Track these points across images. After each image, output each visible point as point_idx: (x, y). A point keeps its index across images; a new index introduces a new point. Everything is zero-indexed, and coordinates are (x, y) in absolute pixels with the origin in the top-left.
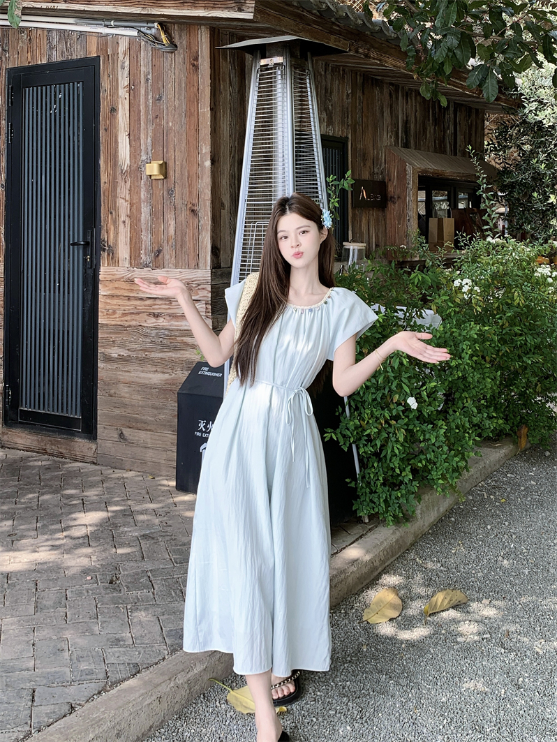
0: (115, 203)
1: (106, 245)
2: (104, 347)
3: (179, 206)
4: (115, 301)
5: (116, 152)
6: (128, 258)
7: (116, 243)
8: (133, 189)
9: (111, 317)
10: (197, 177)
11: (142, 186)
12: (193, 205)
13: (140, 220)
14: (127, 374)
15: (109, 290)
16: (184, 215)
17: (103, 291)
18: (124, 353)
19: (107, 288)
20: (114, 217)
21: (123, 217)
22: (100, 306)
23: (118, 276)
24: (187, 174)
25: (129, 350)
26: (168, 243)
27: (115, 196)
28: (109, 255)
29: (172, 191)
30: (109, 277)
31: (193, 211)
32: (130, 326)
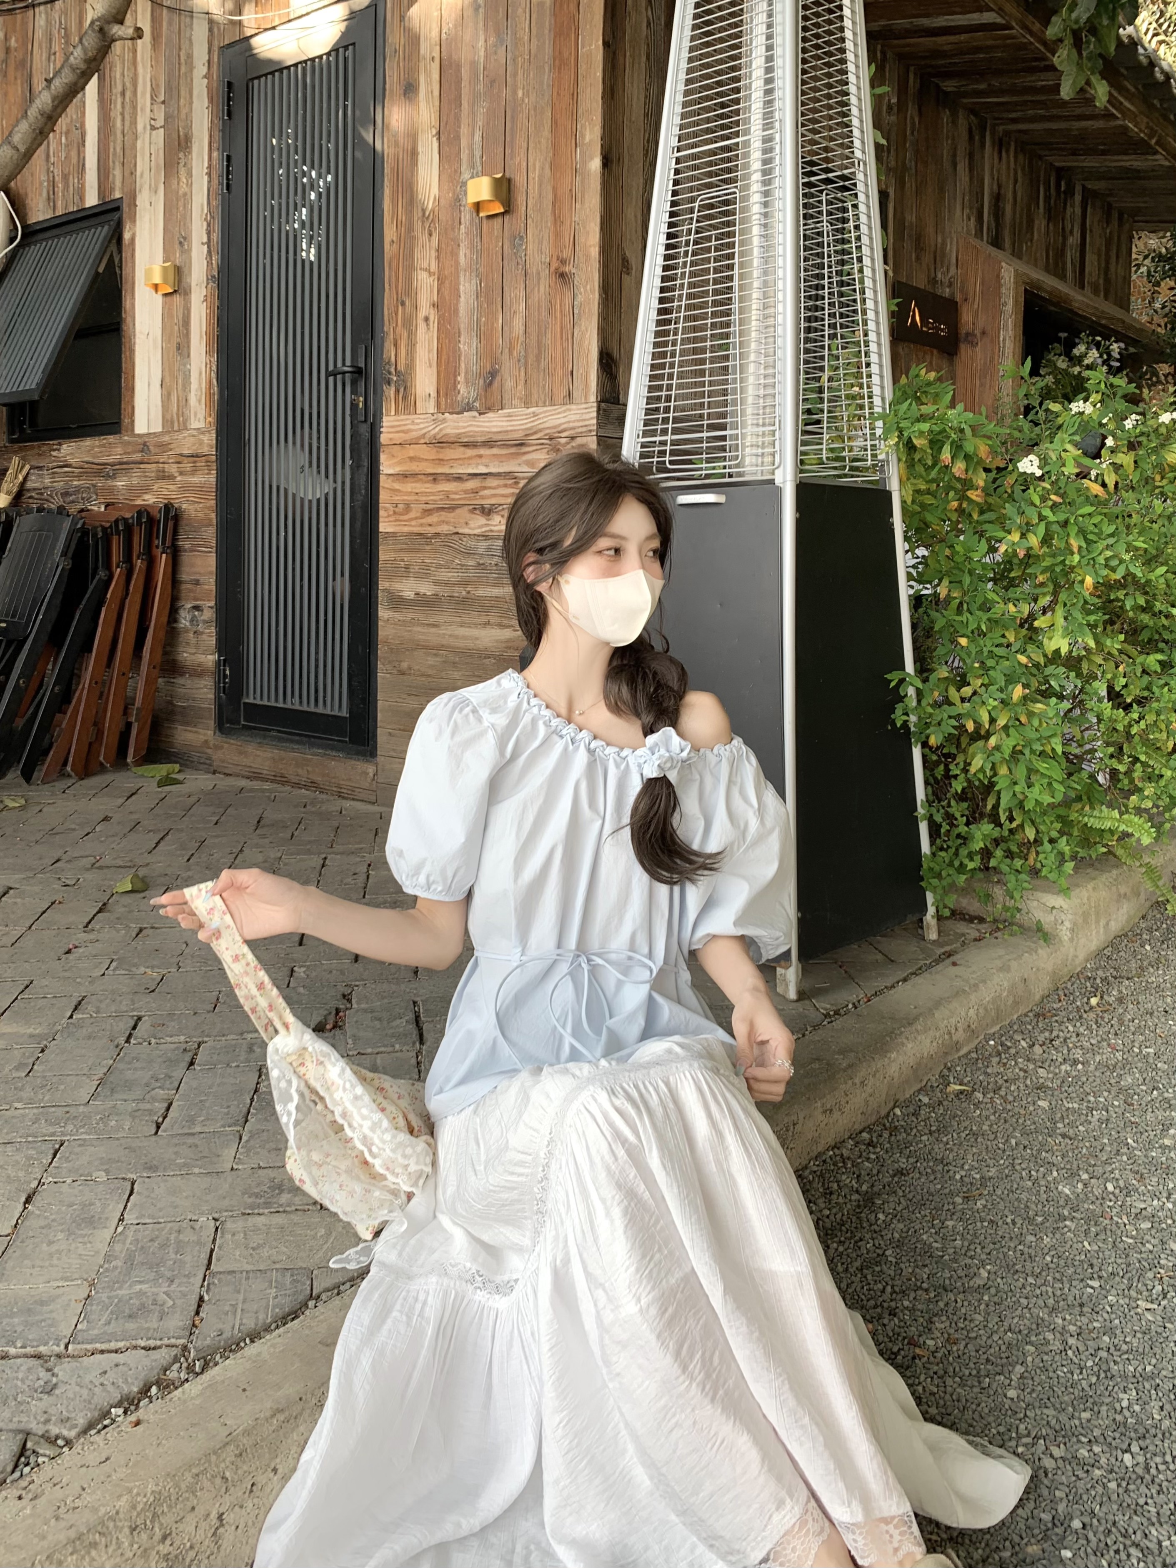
0: (409, 280)
1: (393, 370)
2: (390, 577)
3: (533, 270)
4: (409, 486)
5: (412, 175)
6: (434, 394)
7: (411, 365)
8: (444, 246)
9: (402, 518)
10: (573, 198)
11: (462, 236)
12: (563, 262)
13: (456, 311)
14: (433, 630)
15: (400, 463)
16: (543, 287)
17: (387, 466)
18: (427, 589)
19: (395, 460)
20: (408, 310)
21: (425, 309)
22: (383, 496)
23: (414, 434)
24: (550, 197)
25: (436, 583)
26: (510, 353)
27: (410, 268)
28: (397, 391)
29: (521, 238)
30: (398, 438)
31: (562, 276)
32: (437, 535)
